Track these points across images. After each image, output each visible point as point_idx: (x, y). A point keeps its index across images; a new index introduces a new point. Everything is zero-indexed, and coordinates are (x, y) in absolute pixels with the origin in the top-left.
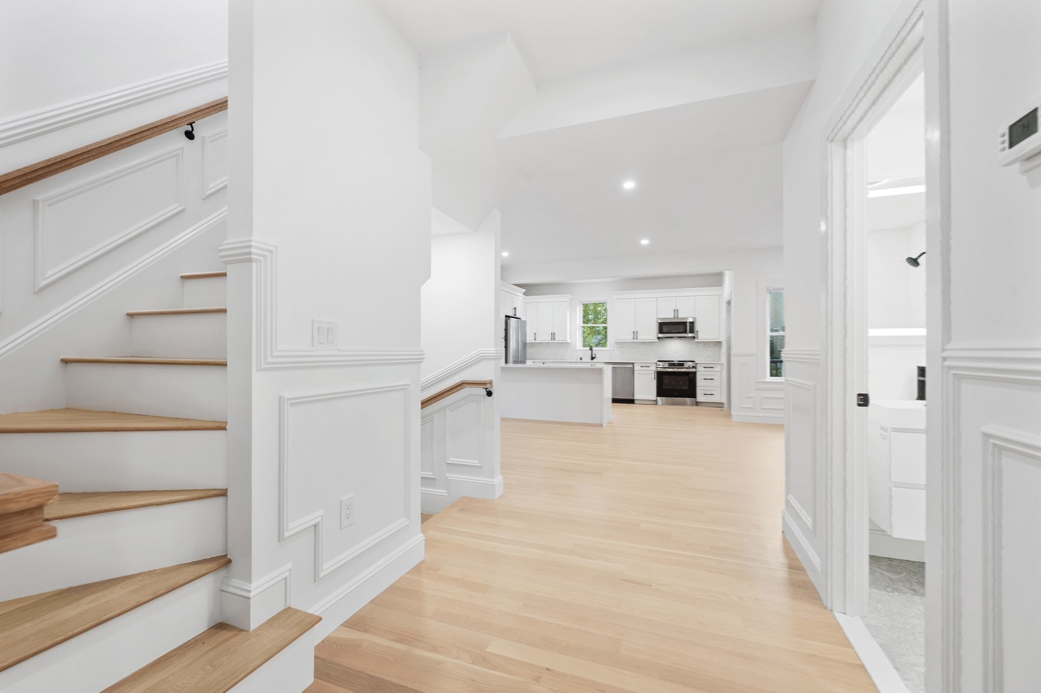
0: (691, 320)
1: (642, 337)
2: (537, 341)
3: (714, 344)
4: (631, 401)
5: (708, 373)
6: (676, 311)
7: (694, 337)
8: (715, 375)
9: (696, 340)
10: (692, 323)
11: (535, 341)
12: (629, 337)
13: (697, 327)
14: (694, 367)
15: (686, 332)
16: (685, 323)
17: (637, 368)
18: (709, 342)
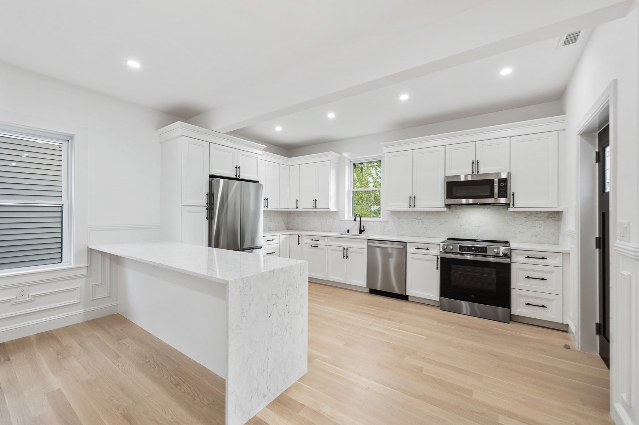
0: (504, 176)
1: (421, 205)
2: (300, 209)
3: (547, 215)
4: (405, 298)
5: (536, 269)
6: (476, 164)
7: (507, 205)
8: (551, 273)
9: (511, 209)
10: (504, 183)
11: (296, 210)
12: (404, 204)
13: (514, 187)
14: (505, 255)
15: (492, 196)
16: (490, 182)
17: (410, 249)
18: (537, 212)
